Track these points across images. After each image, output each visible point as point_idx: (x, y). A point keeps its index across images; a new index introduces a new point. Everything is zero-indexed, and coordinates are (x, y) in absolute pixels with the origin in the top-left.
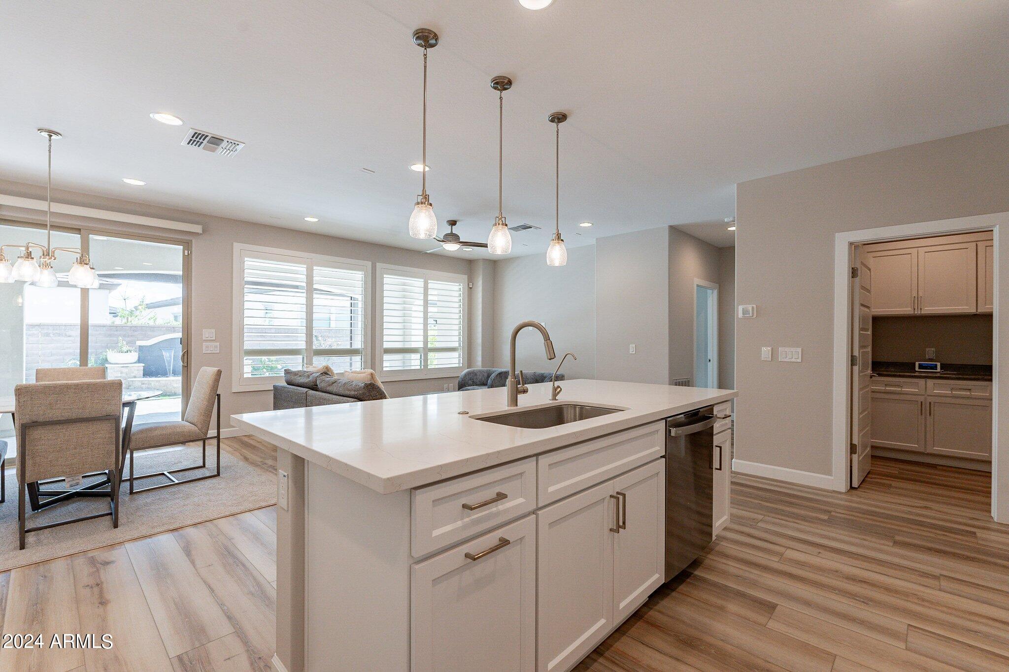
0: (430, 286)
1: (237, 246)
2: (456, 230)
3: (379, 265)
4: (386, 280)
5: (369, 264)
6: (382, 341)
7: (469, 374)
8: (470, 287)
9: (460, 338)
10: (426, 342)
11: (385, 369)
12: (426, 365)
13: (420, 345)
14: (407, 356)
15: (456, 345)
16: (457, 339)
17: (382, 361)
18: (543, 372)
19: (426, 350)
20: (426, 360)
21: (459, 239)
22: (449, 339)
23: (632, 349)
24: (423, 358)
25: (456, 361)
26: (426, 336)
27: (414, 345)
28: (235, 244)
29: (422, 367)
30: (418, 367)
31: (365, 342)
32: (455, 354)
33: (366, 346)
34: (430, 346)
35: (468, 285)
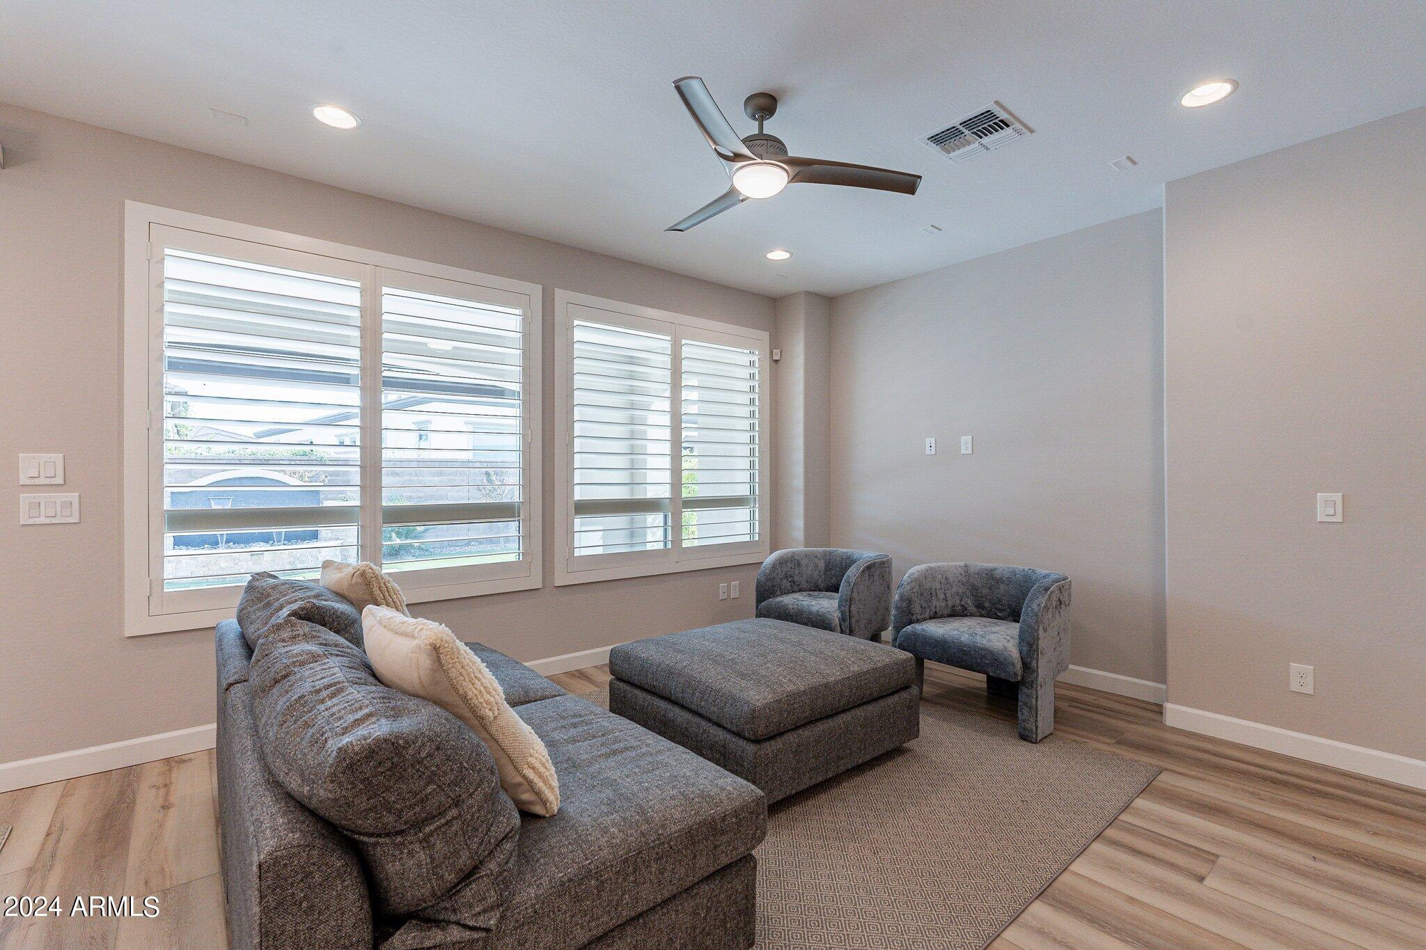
0: (686, 352)
1: (136, 213)
2: (772, 127)
3: (561, 295)
4: (578, 335)
5: (536, 290)
6: (570, 484)
7: (782, 562)
8: (775, 358)
9: (752, 476)
10: (676, 484)
11: (577, 553)
12: (677, 540)
13: (664, 492)
14: (638, 517)
15: (743, 491)
16: (745, 477)
17: (570, 532)
18: (990, 565)
19: (677, 505)
20: (678, 527)
21: (786, 152)
22: (725, 477)
23: (1327, 505)
24: (670, 523)
25: (745, 528)
26: (676, 471)
27: (651, 493)
28: (129, 204)
29: (669, 546)
30: (660, 546)
31: (526, 486)
32: (742, 513)
33: (528, 500)
34: (685, 494)
35: (771, 353)
